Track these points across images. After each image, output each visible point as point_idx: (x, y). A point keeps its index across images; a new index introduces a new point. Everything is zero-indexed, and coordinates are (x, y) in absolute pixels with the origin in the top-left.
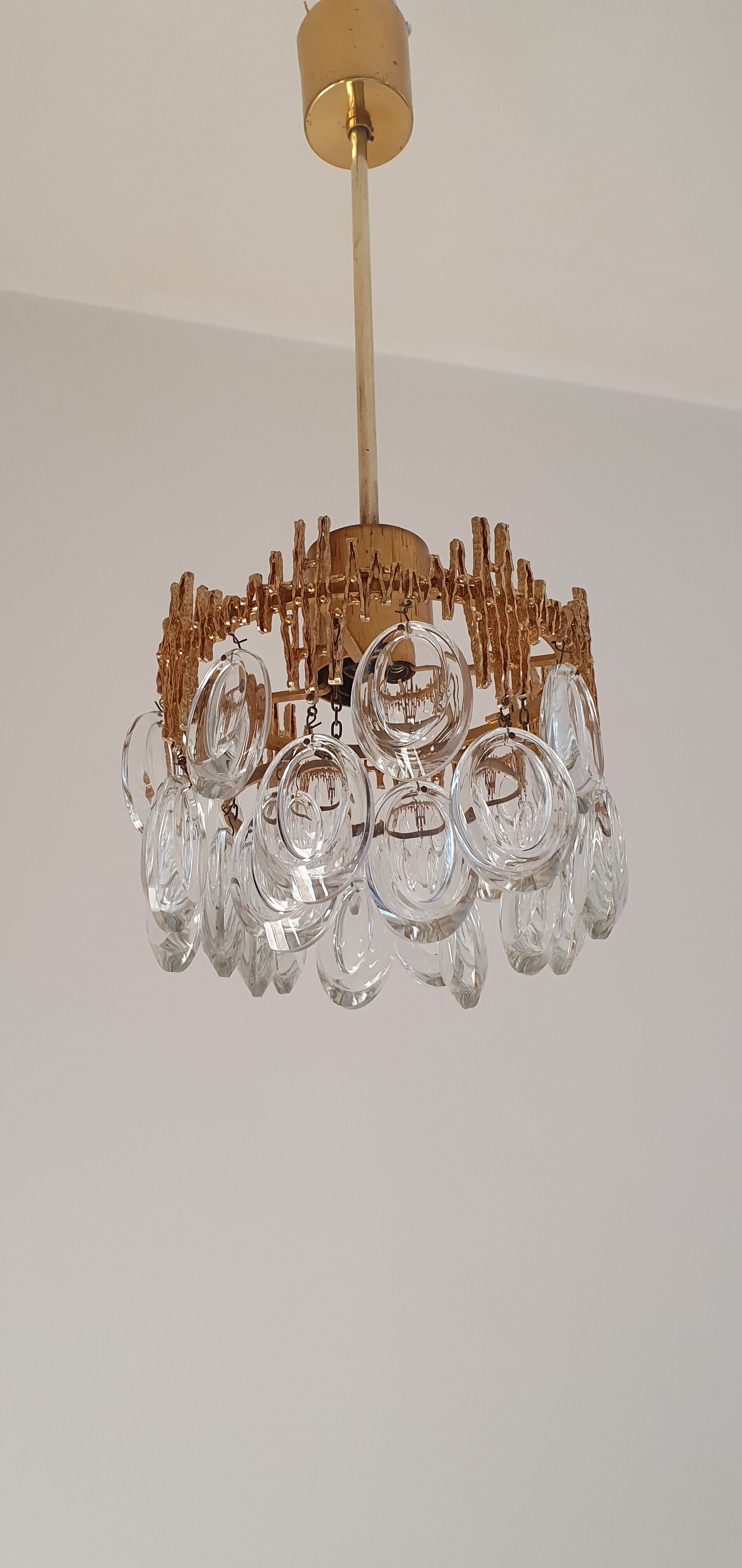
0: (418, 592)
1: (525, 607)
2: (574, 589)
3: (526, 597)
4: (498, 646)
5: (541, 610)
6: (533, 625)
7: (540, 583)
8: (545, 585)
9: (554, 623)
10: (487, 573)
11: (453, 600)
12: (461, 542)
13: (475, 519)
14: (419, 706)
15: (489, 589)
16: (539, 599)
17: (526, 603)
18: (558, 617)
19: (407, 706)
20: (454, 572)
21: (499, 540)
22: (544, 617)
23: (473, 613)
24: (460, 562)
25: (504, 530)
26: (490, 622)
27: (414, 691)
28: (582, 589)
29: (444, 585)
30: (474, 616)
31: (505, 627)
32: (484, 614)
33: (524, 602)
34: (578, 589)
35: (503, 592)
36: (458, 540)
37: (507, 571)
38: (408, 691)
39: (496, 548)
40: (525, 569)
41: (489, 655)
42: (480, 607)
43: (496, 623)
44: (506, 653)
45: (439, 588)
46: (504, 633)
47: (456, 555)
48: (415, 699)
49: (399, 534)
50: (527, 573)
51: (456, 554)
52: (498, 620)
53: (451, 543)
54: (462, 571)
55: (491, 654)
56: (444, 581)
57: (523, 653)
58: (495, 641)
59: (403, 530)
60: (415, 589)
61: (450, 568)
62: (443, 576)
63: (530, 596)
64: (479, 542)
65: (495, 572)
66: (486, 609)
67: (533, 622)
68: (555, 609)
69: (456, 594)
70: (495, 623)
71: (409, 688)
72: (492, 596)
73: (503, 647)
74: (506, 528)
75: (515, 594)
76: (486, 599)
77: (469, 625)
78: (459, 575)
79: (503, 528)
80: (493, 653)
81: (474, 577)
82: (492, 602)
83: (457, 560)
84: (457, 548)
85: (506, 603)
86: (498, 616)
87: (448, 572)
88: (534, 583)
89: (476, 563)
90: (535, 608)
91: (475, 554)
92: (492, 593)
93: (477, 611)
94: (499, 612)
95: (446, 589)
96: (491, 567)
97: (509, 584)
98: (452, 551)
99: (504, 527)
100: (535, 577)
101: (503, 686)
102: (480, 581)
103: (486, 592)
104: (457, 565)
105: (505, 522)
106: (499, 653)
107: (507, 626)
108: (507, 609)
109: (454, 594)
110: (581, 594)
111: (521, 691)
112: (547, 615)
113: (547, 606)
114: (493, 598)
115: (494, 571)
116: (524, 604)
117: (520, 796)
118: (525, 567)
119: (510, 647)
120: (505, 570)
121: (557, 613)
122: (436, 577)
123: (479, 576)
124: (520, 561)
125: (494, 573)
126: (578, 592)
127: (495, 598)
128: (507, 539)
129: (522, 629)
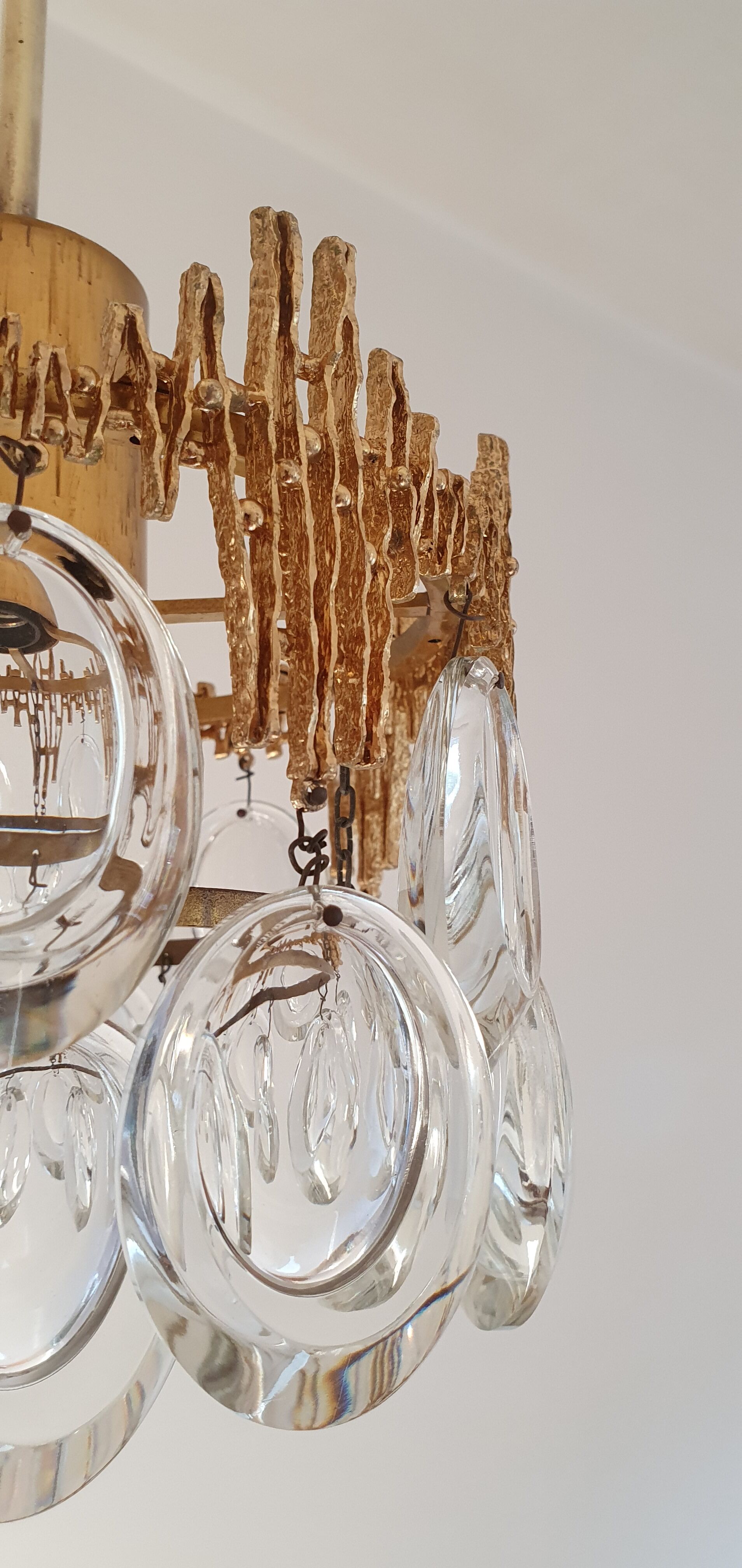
0: (64, 421)
1: (385, 492)
2: (482, 438)
3: (389, 462)
4: (304, 616)
5: (423, 503)
6: (400, 546)
7: (426, 424)
8: (438, 432)
9: (450, 538)
10: (285, 381)
11: (175, 458)
12: (216, 275)
13: (259, 214)
14: (70, 720)
15: (289, 432)
16: (420, 471)
17: (388, 480)
18: (461, 523)
19: (40, 713)
20: (185, 367)
21: (327, 286)
22: (428, 521)
23: (237, 506)
24: (206, 337)
25: (342, 256)
26: (285, 535)
27: (57, 677)
28: (500, 440)
29: (151, 405)
30: (239, 516)
31: (328, 556)
32: (268, 511)
33: (383, 478)
34: (491, 437)
35: (329, 446)
36: (204, 268)
37: (342, 381)
38: (43, 671)
39: (317, 310)
40: (389, 381)
41: (277, 641)
42: (260, 486)
43: (304, 543)
44: (325, 639)
45: (135, 413)
46: (325, 572)
47: (197, 314)
48: (59, 697)
49: (72, 248)
50: (393, 392)
51: (197, 312)
52: (310, 532)
53: (185, 277)
54: (212, 370)
55: (282, 637)
56: (152, 392)
57: (371, 633)
58: (298, 596)
59: (82, 241)
60: (56, 408)
61: (176, 353)
62: (148, 377)
63: (398, 461)
64: (267, 284)
65: (308, 380)
66: (275, 495)
67: (401, 538)
68: (456, 500)
69: (188, 438)
70: (299, 541)
71: (46, 666)
72: (294, 455)
73: (319, 618)
74: (347, 254)
75: (362, 450)
76: (279, 463)
77: (222, 543)
78: (202, 377)
79: (338, 252)
80: (288, 636)
81: (245, 388)
82: (299, 475)
83: (198, 330)
84: (202, 293)
85: (336, 482)
86: (310, 520)
87: (167, 369)
88: (410, 423)
89: (255, 350)
90: (408, 493)
91: (254, 319)
92: (298, 448)
93: (249, 498)
94: (313, 505)
95: (156, 419)
96: (298, 361)
97: (345, 421)
98: (186, 302)
99: (343, 249)
100: (414, 405)
101: (310, 744)
102: (265, 406)
103: (278, 440)
104: (197, 346)
105: (346, 237)
106: (307, 637)
107: (333, 555)
108: (338, 502)
109: (182, 435)
110: (497, 451)
111: (359, 752)
112: (437, 516)
113: (436, 489)
114: (300, 464)
115: (305, 375)
116: (382, 483)
117: (323, 989)
118: (389, 372)
119: (338, 614)
120: (336, 376)
121: (460, 510)
122: (131, 375)
123: (261, 387)
124: (378, 356)
125: (306, 383)
126: (492, 447)
127: (305, 461)
128: (349, 288)
129: (373, 562)
